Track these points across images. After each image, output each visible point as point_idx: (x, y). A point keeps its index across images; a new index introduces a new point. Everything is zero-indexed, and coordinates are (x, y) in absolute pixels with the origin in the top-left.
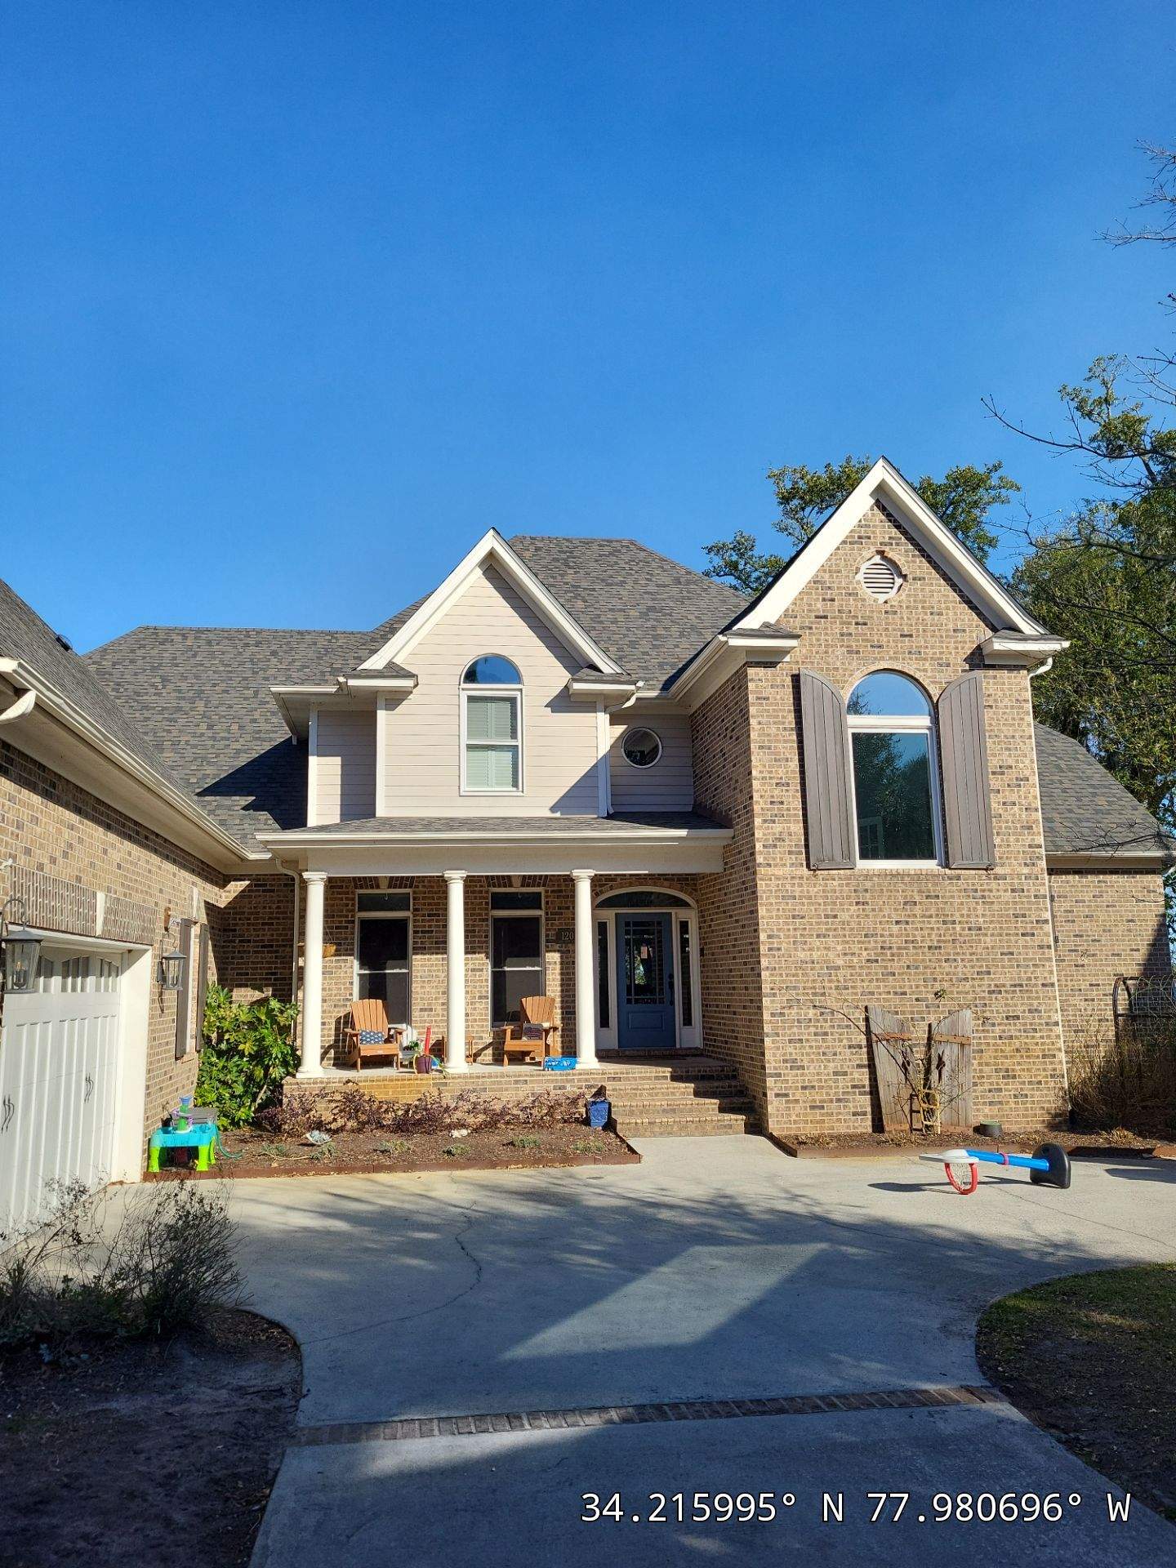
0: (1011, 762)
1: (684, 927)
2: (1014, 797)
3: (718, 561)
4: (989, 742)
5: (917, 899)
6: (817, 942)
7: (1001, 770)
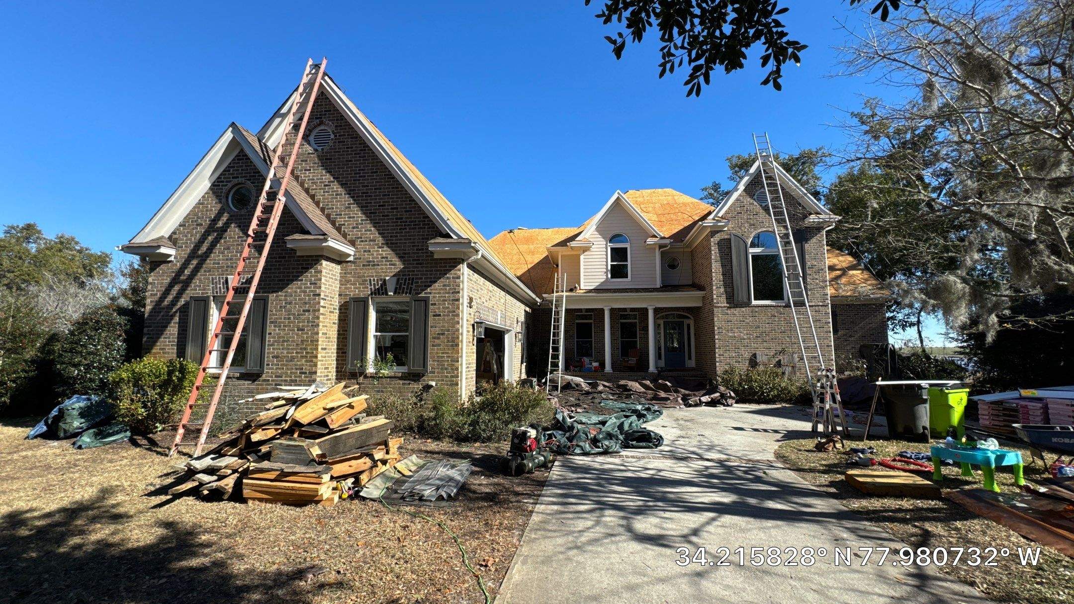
0: (815, 263)
1: (689, 326)
2: (817, 277)
3: (706, 193)
4: (807, 256)
5: (776, 314)
6: (736, 330)
7: (812, 267)
